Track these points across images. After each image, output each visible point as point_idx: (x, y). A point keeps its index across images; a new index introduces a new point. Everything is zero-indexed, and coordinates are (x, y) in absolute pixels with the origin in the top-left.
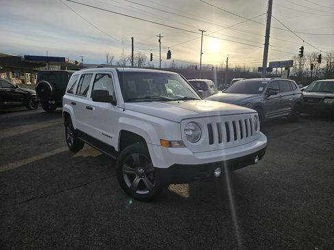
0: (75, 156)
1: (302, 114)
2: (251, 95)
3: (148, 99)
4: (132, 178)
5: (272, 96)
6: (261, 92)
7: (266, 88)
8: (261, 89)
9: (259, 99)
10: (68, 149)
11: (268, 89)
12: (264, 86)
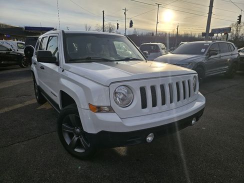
0: (39, 108)
1: (238, 72)
2: (194, 56)
3: (89, 60)
4: (71, 136)
5: (212, 57)
6: (203, 53)
7: (208, 49)
8: (203, 50)
9: (201, 59)
10: (36, 101)
11: (210, 51)
12: (206, 47)
